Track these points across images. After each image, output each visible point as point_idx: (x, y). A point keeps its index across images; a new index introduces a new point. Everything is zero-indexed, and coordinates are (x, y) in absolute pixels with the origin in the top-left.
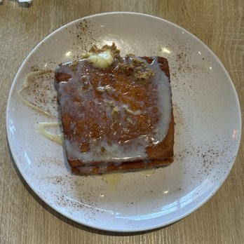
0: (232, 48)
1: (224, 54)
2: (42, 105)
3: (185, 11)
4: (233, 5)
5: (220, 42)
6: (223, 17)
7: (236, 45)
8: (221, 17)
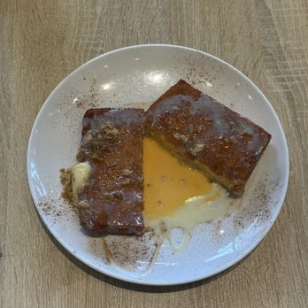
0: (86, 51)
1: (77, 58)
2: (149, 251)
3: (36, 12)
4: (90, 4)
5: (73, 45)
6: (78, 18)
7: (91, 48)
8: (76, 18)
